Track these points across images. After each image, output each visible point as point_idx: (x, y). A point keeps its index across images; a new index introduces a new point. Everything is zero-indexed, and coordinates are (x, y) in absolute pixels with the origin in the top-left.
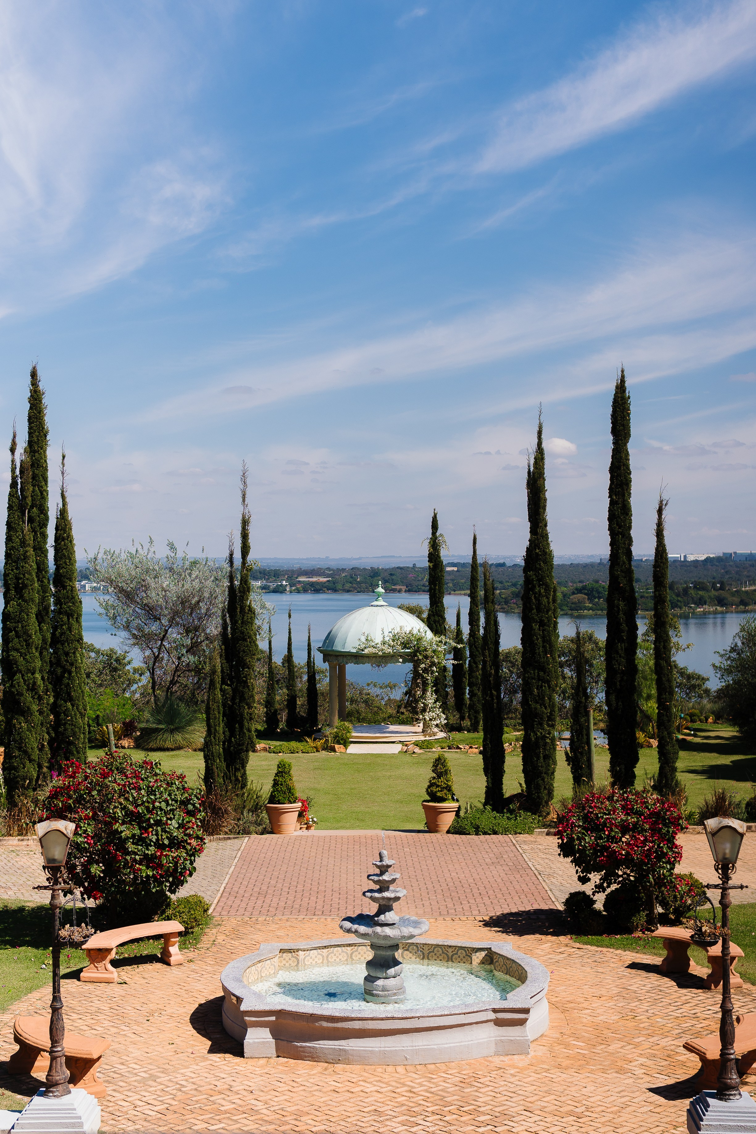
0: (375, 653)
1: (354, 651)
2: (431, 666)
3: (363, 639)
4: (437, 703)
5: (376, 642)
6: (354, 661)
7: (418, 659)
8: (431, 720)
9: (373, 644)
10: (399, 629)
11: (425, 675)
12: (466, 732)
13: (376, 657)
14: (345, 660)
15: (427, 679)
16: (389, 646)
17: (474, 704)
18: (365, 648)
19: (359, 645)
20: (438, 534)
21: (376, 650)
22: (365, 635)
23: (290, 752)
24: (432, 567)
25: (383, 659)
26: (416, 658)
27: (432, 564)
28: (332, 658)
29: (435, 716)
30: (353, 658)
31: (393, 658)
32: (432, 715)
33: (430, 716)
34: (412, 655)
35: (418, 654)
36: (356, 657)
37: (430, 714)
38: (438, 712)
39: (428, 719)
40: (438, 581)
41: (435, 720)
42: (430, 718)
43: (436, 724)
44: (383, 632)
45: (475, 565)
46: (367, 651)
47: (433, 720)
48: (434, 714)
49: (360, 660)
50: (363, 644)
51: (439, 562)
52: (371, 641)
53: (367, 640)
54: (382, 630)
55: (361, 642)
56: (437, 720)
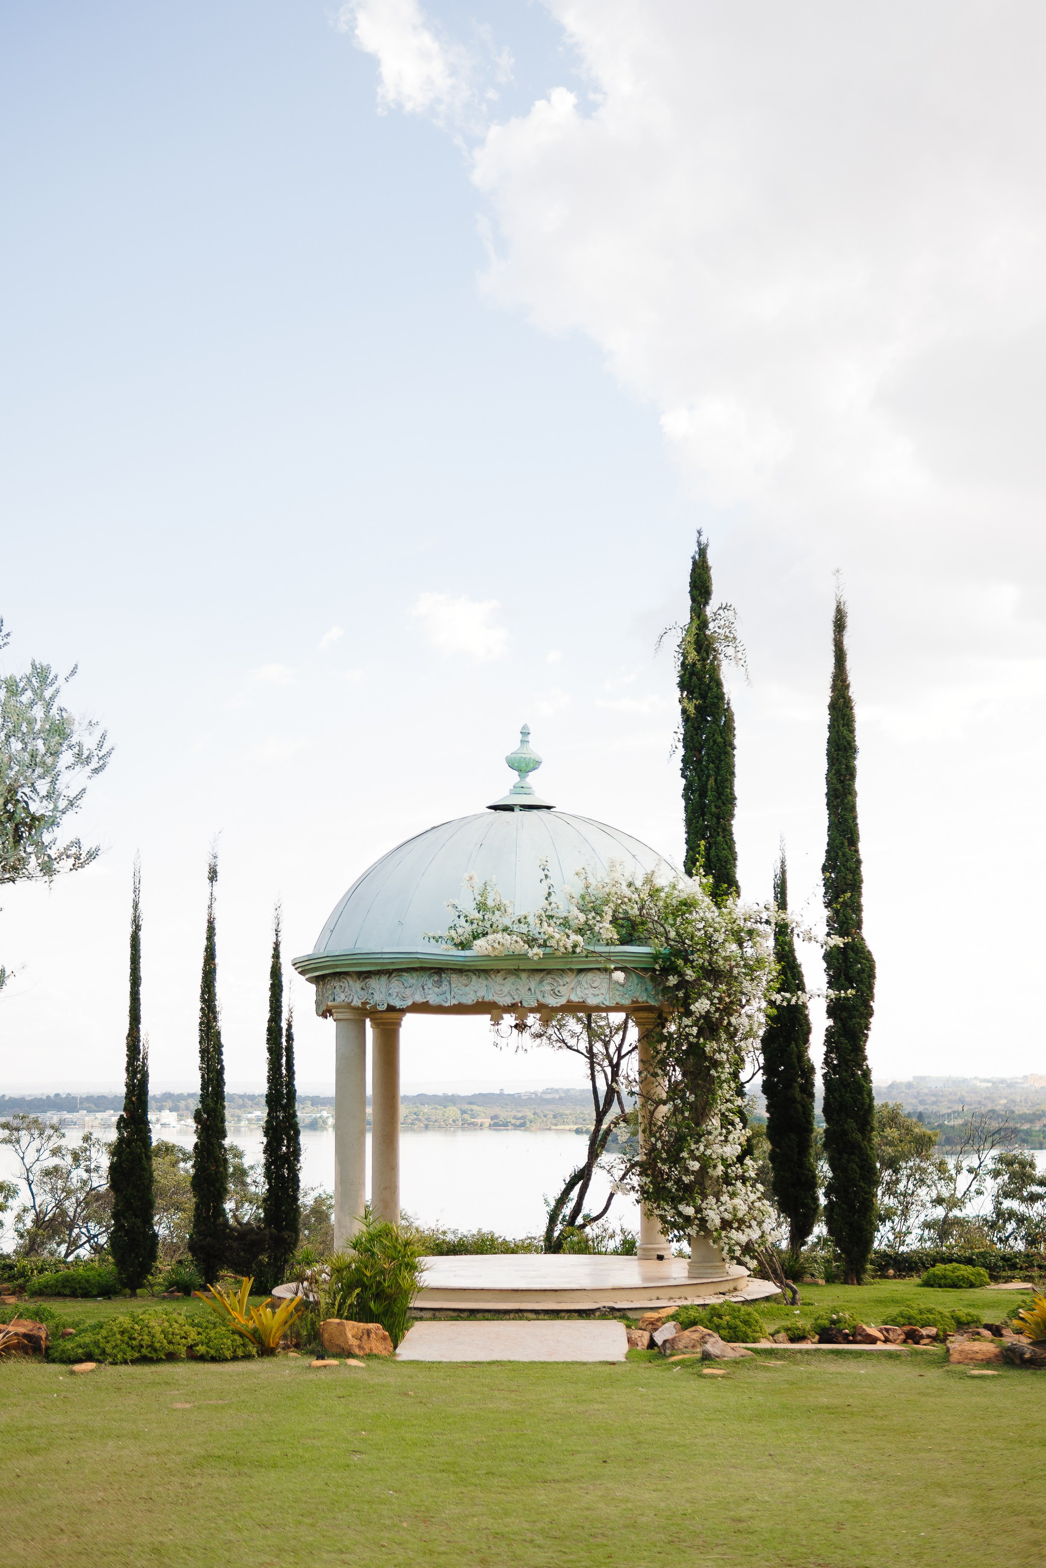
0: (514, 956)
2: (727, 1012)
3: (467, 904)
4: (749, 1161)
5: (520, 913)
6: (432, 991)
7: (683, 984)
8: (726, 1225)
9: (506, 921)
10: (602, 873)
11: (710, 1047)
13: (514, 974)
14: (396, 987)
15: (716, 1064)
16: (566, 925)
18: (475, 936)
19: (452, 927)
21: (516, 942)
22: (475, 888)
23: (137, 1355)
24: (694, 714)
25: (544, 983)
26: (673, 980)
27: (695, 704)
28: (347, 986)
29: (743, 1209)
30: (428, 982)
31: (585, 978)
32: (729, 1206)
33: (722, 1209)
34: (657, 967)
35: (680, 962)
36: (441, 977)
37: (722, 1204)
38: (753, 1197)
39: (718, 1222)
40: (713, 763)
41: (743, 1227)
42: (722, 1216)
43: (747, 1243)
44: (546, 872)
45: (845, 702)
46: (481, 946)
47: (735, 1225)
48: (737, 1201)
49: (455, 990)
50: (467, 921)
51: (718, 699)
52: (496, 912)
53: (482, 907)
54: (542, 867)
55: (459, 917)
56: (750, 1227)
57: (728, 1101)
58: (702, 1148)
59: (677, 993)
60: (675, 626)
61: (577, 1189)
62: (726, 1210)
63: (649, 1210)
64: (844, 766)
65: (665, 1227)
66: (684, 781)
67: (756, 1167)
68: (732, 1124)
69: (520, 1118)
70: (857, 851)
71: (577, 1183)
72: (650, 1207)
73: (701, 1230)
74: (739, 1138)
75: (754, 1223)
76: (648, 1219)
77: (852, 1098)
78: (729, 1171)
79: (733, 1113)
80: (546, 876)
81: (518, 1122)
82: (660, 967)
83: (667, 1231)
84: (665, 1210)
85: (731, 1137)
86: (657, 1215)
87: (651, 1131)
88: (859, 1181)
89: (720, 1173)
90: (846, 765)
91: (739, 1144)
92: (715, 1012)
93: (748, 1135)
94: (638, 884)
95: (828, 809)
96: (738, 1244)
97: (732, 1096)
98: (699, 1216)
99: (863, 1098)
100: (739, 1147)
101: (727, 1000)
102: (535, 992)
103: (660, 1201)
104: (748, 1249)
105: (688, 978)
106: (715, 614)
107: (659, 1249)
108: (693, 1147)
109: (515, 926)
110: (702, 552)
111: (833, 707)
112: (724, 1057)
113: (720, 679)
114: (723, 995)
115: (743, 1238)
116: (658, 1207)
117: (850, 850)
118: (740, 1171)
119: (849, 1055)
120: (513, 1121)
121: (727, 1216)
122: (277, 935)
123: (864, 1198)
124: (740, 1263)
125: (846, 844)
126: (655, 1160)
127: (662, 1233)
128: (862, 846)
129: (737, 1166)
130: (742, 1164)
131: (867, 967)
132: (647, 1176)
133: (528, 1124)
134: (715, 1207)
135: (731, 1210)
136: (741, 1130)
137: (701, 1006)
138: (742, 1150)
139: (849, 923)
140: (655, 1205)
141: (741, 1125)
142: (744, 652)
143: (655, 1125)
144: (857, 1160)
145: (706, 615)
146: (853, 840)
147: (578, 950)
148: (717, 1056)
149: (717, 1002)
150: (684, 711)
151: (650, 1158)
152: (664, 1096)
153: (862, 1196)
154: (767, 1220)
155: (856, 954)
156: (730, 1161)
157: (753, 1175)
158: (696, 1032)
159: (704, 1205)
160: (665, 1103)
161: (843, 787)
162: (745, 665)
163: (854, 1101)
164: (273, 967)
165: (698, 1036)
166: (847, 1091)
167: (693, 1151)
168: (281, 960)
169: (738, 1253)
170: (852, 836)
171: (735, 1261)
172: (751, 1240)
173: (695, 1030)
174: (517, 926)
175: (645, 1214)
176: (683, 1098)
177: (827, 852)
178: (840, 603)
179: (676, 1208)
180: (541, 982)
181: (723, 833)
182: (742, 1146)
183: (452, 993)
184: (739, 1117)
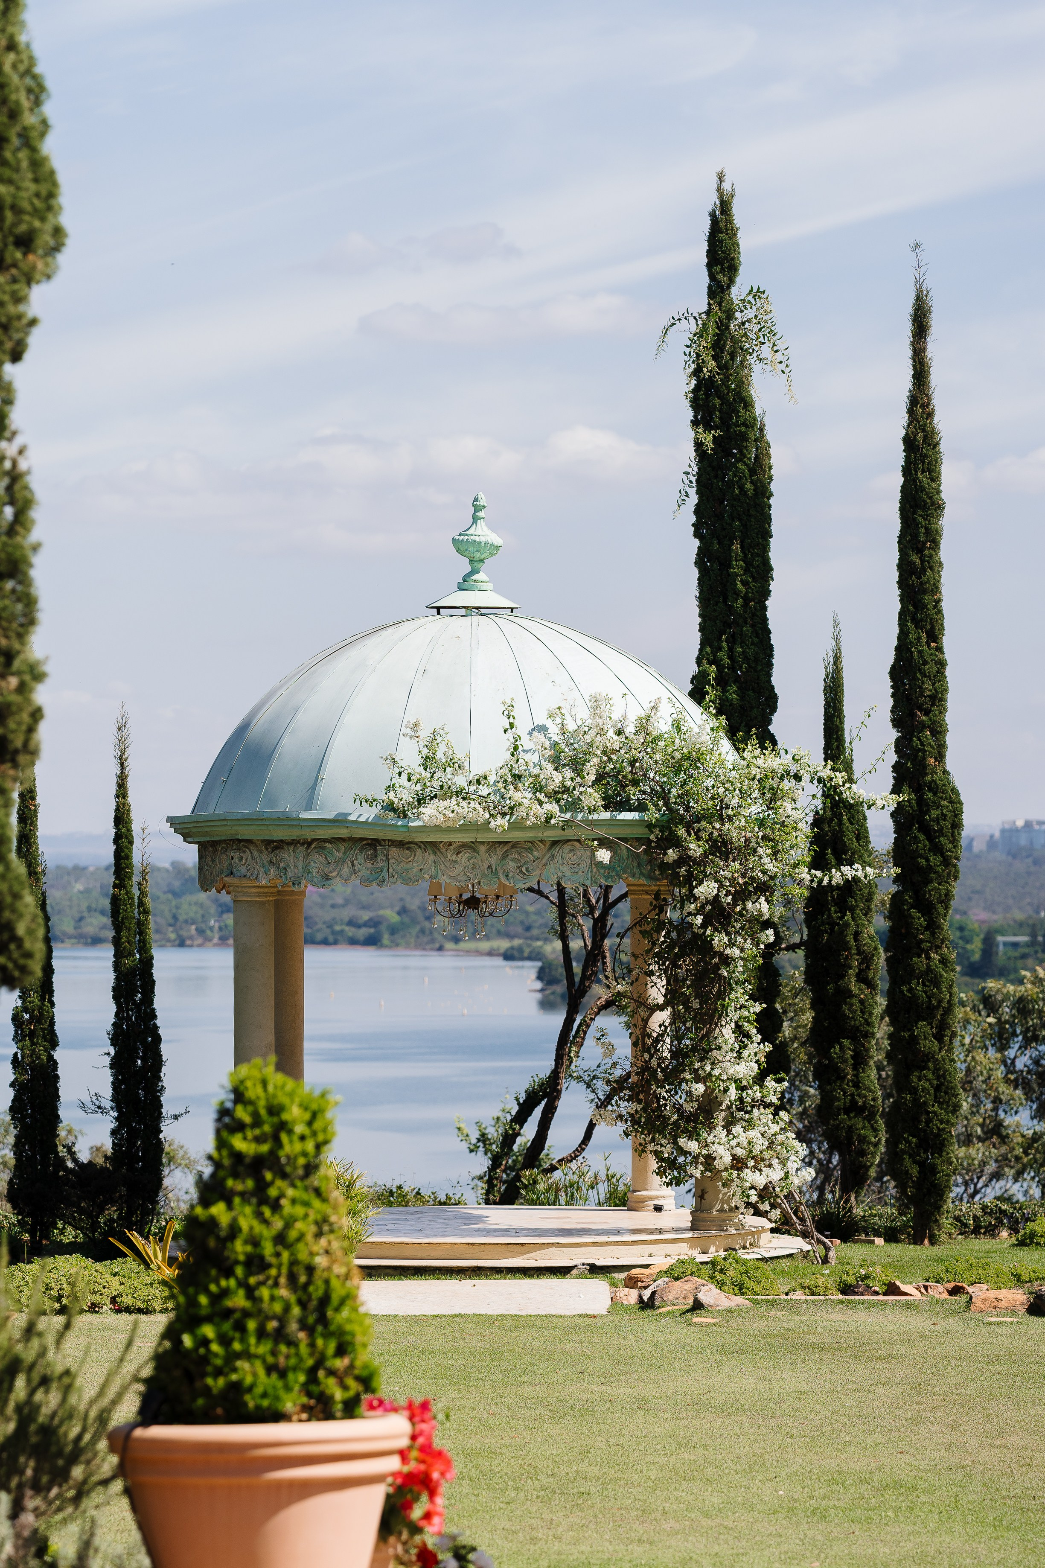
0: (471, 826)
1: (368, 814)
2: (741, 895)
3: (410, 758)
4: (770, 1082)
5: (477, 771)
6: (364, 868)
7: (684, 860)
8: (738, 1164)
9: (461, 781)
10: (583, 714)
11: (719, 940)
12: (879, 1241)
13: (471, 847)
14: (317, 862)
15: (726, 960)
16: (538, 788)
17: (920, 1107)
18: (420, 801)
19: (390, 788)
20: (738, 292)
21: (475, 809)
22: (421, 738)
23: (57, 1306)
24: (712, 449)
25: (508, 859)
26: (672, 854)
27: (714, 436)
28: (249, 857)
29: (760, 1144)
30: (359, 856)
31: (560, 852)
32: (743, 1139)
33: (733, 1143)
34: (652, 837)
35: (682, 832)
36: (375, 850)
37: (734, 1137)
38: (775, 1128)
39: (728, 1159)
40: (740, 520)
41: (762, 1165)
42: (734, 1152)
43: (766, 1187)
44: (511, 720)
45: (925, 437)
46: (431, 813)
47: (751, 1163)
48: (753, 1134)
49: (394, 866)
50: (409, 780)
51: (747, 426)
52: (448, 769)
53: (428, 761)
54: (506, 713)
55: (400, 774)
56: (770, 1166)
57: (742, 1007)
58: (708, 1068)
59: (678, 870)
60: (686, 315)
61: (538, 1112)
62: (738, 1145)
63: (641, 1144)
64: (923, 530)
65: (661, 1166)
66: (697, 543)
67: (779, 1089)
68: (748, 1036)
69: (366, 924)
70: (940, 649)
71: (539, 1103)
72: (642, 1141)
73: (706, 1170)
74: (756, 1054)
75: (775, 1161)
76: (640, 1156)
77: (925, 992)
78: (744, 1095)
79: (749, 1022)
80: (512, 726)
81: (363, 933)
82: (657, 838)
83: (665, 1172)
84: (662, 1145)
85: (745, 1053)
86: (651, 1152)
87: (644, 1044)
88: (933, 1106)
89: (733, 1098)
90: (926, 529)
91: (756, 1062)
92: (726, 895)
93: (767, 1050)
94: (630, 730)
95: (899, 588)
96: (752, 1187)
97: (746, 1001)
98: (704, 1152)
99: (941, 993)
100: (756, 1066)
101: (741, 881)
102: (496, 870)
103: (655, 1133)
104: (765, 1193)
105: (691, 853)
106: (743, 301)
107: (657, 1197)
108: (697, 1065)
109: (472, 788)
110: (725, 206)
111: (909, 442)
112: (736, 952)
113: (750, 396)
114: (736, 875)
115: (760, 1180)
116: (653, 1140)
117: (929, 646)
118: (758, 1095)
119: (922, 934)
120: (350, 931)
121: (739, 1152)
122: (122, 764)
123: (938, 1128)
124: (758, 1213)
125: (924, 639)
126: (648, 1082)
127: (657, 1174)
128: (947, 641)
129: (755, 1088)
130: (761, 1086)
131: (951, 811)
132: (639, 1102)
133: (386, 939)
134: (724, 1139)
135: (745, 1144)
136: (759, 1044)
137: (707, 889)
138: (759, 1069)
139: (926, 751)
140: (649, 1139)
141: (760, 1037)
142: (786, 352)
143: (649, 1036)
144: (930, 1076)
145: (731, 299)
146: (934, 635)
147: (553, 822)
148: (728, 951)
149: (728, 884)
150: (698, 445)
151: (643, 1078)
152: (661, 1000)
153: (936, 1125)
154: (793, 1158)
155: (935, 794)
156: (745, 1083)
157: (774, 1100)
158: (701, 921)
159: (710, 1139)
160: (661, 1008)
161: (920, 558)
162: (787, 370)
163: (927, 996)
164: (117, 810)
165: (704, 925)
166: (919, 983)
167: (697, 1070)
168: (130, 800)
169: (754, 1199)
170: (933, 627)
171: (752, 1211)
172: (771, 1182)
173: (699, 920)
174: (474, 787)
175: (636, 1151)
176: (686, 1003)
177: (897, 649)
178: (921, 291)
179: (675, 1143)
180: (504, 857)
181: (752, 619)
182: (759, 1065)
183: (391, 870)
184: (756, 1027)
